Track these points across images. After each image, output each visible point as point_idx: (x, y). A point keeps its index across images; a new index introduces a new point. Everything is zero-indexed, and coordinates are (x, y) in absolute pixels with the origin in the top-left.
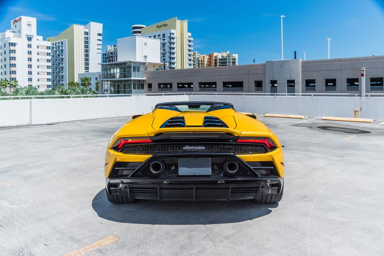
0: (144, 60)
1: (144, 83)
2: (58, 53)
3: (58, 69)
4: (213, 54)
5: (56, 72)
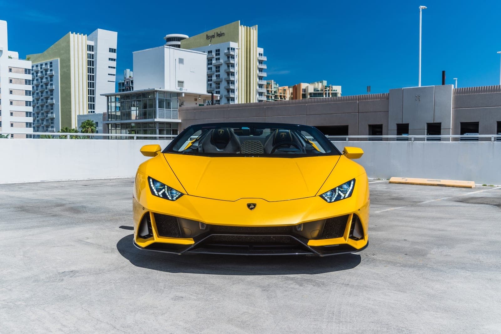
0: (179, 88)
2: (44, 80)
3: (44, 108)
4: (300, 85)
5: (42, 112)
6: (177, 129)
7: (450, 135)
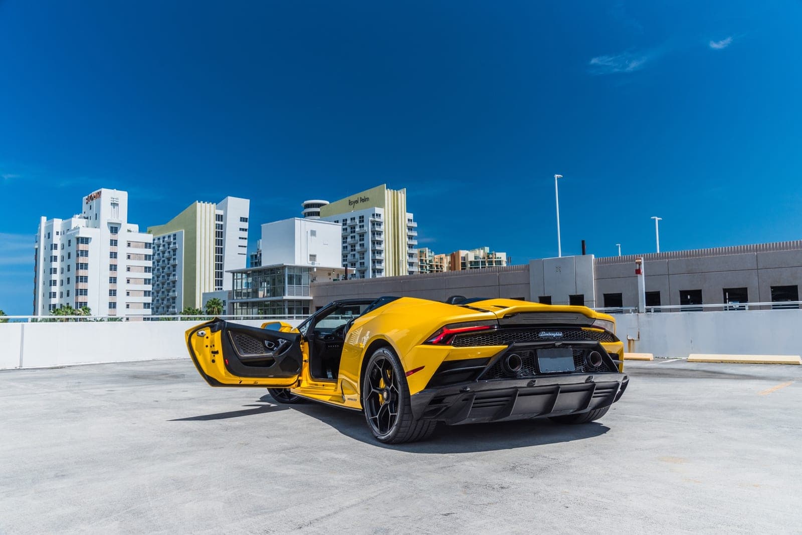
0: (311, 262)
1: (309, 306)
2: (166, 255)
5: (163, 290)
6: (308, 307)
7: (593, 307)
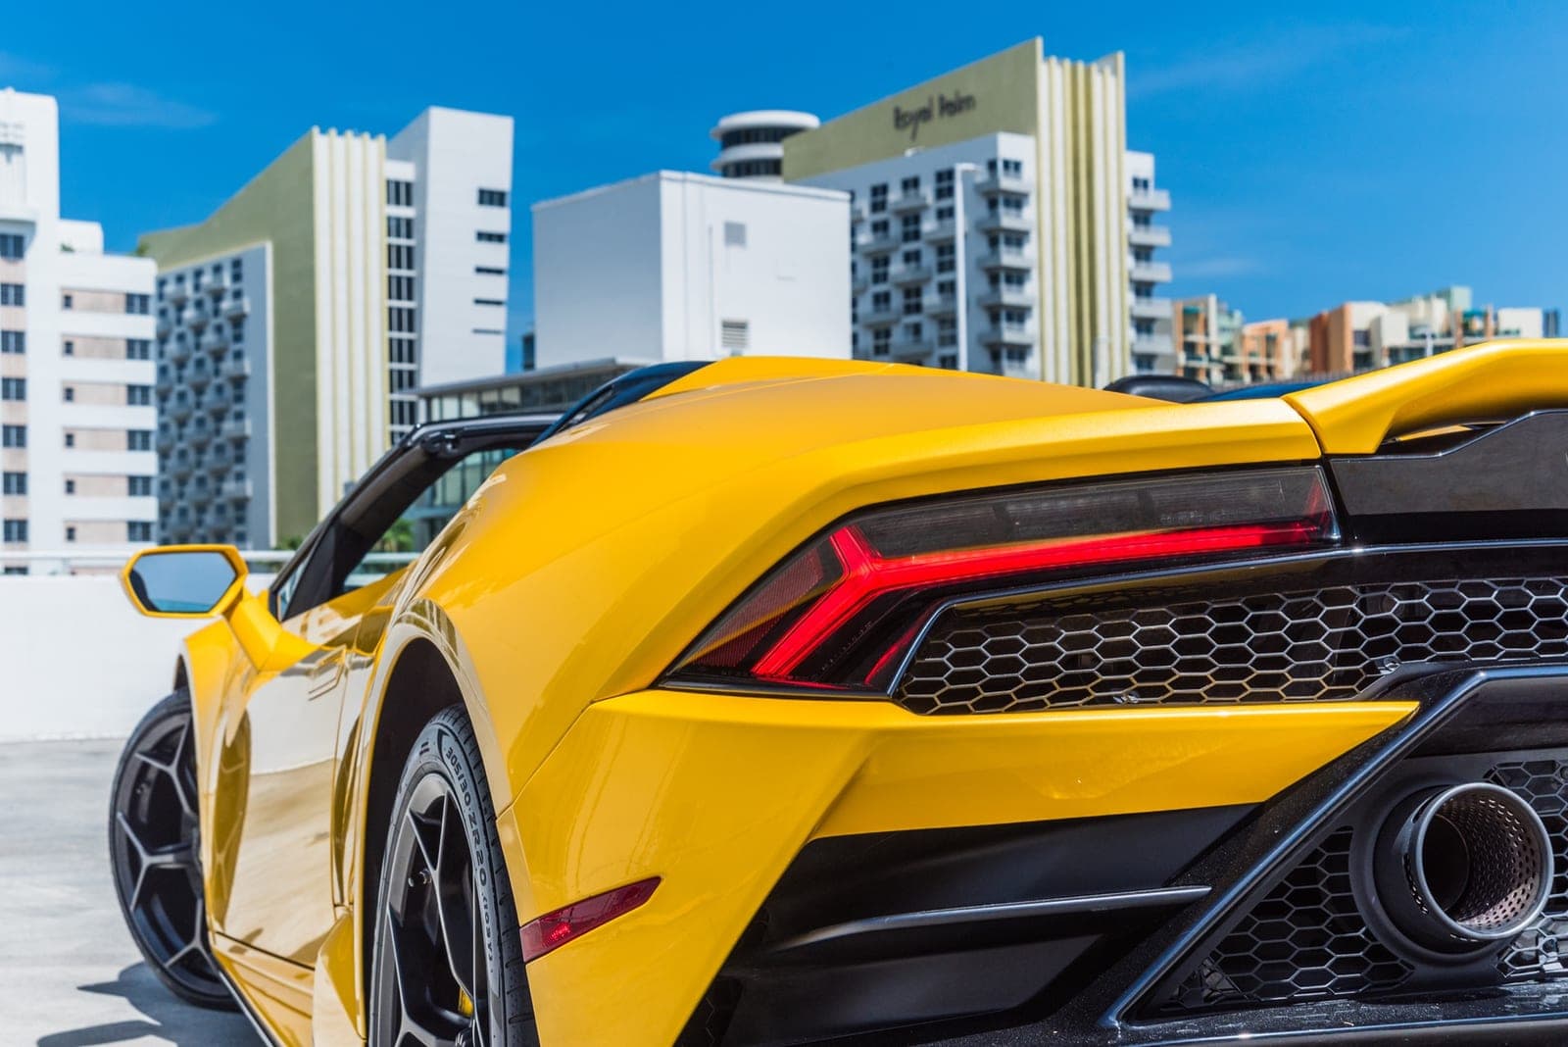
2: (209, 338)
3: (209, 457)
4: (1340, 314)
5: (200, 473)
